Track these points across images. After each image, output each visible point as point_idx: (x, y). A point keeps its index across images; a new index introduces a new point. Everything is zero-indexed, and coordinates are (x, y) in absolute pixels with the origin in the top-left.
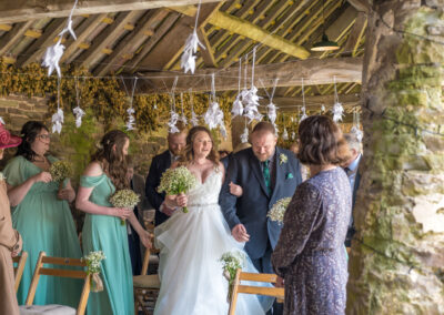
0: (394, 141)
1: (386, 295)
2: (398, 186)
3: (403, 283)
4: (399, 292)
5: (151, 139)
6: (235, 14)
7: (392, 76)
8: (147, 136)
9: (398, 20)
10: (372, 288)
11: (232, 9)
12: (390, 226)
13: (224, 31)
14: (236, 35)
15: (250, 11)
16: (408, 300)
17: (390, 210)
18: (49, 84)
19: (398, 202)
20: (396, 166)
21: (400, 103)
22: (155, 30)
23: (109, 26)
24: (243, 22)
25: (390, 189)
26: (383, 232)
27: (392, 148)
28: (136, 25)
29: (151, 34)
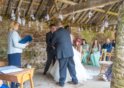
0: (121, 26)
1: (119, 50)
2: (121, 33)
3: (121, 48)
4: (121, 50)
6: (113, 11)
7: (121, 15)
9: (122, 6)
10: (117, 50)
11: (113, 10)
12: (120, 40)
13: (111, 15)
14: (114, 15)
16: (122, 51)
17: (120, 37)
19: (121, 36)
20: (121, 30)
21: (122, 20)
24: (115, 12)
25: (120, 34)
26: (119, 41)
27: (121, 27)
28: (94, 15)
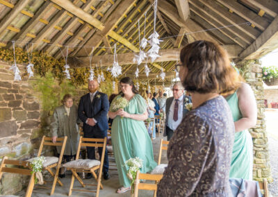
5: (83, 89)
8: (81, 87)
15: (121, 31)
18: (26, 58)
22: (84, 38)
23: (60, 31)
28: (74, 33)
29: (82, 39)
